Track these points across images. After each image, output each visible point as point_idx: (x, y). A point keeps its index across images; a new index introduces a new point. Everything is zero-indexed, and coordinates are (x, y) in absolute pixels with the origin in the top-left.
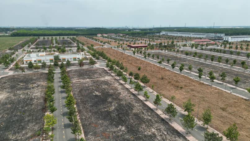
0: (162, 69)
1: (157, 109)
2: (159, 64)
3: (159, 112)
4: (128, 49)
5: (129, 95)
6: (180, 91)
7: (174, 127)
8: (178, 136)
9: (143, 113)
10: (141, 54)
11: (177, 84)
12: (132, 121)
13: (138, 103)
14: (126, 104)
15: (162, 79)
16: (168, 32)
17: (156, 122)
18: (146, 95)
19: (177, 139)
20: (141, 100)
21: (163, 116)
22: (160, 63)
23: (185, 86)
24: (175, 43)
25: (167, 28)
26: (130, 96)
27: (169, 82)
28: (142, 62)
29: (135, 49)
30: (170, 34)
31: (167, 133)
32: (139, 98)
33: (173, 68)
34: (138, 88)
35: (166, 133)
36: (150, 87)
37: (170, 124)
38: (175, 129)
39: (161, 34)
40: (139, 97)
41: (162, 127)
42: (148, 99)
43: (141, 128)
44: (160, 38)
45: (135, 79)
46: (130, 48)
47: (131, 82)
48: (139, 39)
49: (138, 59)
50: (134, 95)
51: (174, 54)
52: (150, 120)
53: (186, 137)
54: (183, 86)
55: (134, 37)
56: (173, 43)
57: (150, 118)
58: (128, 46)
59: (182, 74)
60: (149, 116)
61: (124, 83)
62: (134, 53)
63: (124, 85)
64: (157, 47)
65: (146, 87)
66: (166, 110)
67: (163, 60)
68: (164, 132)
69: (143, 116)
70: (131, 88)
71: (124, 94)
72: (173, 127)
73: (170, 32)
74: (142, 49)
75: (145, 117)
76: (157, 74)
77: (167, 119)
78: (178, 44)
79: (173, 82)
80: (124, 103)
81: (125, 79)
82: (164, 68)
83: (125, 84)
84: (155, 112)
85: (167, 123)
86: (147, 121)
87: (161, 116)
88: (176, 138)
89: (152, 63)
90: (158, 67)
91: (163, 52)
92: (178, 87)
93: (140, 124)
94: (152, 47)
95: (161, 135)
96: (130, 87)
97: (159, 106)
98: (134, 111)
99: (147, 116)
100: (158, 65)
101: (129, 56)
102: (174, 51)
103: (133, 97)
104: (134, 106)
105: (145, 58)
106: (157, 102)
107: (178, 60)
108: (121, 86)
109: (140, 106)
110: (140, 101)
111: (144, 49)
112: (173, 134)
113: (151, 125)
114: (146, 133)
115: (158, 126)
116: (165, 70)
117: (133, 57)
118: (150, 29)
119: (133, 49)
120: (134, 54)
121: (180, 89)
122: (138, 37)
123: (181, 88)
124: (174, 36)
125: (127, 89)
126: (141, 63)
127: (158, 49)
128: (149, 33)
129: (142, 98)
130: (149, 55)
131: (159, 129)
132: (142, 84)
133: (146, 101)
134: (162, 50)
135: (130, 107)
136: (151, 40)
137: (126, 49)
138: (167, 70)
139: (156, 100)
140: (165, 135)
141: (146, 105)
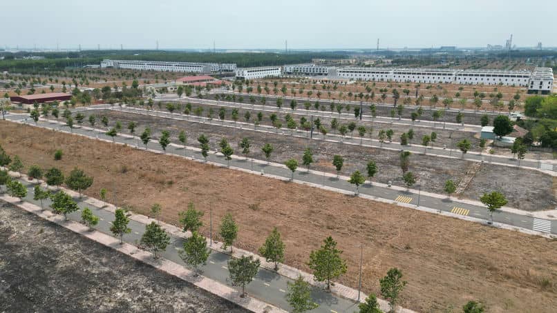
0: (120, 147)
1: (121, 244)
2: (110, 137)
3: (128, 249)
4: (14, 109)
5: (39, 228)
6: (169, 190)
7: (168, 272)
8: (179, 287)
9: (87, 263)
10: (57, 117)
11: (160, 177)
12: (58, 292)
13: (69, 243)
14: (32, 254)
15: (125, 171)
16: (119, 61)
17: (124, 273)
18: (88, 218)
20: (77, 234)
21: (140, 255)
22: (112, 134)
23: (178, 177)
24: (140, 86)
25: (116, 51)
26: (42, 231)
27: (142, 176)
28: (62, 139)
29: (36, 106)
30: (125, 65)
31: (154, 290)
32: (69, 231)
33: (146, 142)
34: (63, 205)
35: (151, 291)
36: (95, 196)
37: (157, 267)
38: (170, 275)
39: (103, 65)
40: (70, 227)
41: (140, 280)
42: (94, 227)
43: (88, 300)
44: (102, 76)
45: (50, 183)
46: (20, 105)
47: (39, 195)
48: (42, 80)
49: (50, 132)
50: (53, 225)
51: (143, 111)
52: (109, 274)
53: (195, 284)
54: (174, 179)
55: (27, 76)
56: (135, 85)
57: (107, 269)
58: (13, 99)
59: (169, 154)
60: (105, 265)
61: (17, 199)
62: (35, 116)
63: (19, 206)
64: (98, 97)
65: (86, 199)
66: (143, 240)
67: (118, 127)
68: (146, 290)
69: (89, 269)
70: (42, 211)
71: (21, 230)
72: (165, 273)
73: (126, 62)
74: (57, 104)
75: (94, 272)
76: (108, 161)
77: (148, 258)
78: (147, 88)
79: (150, 175)
80: (27, 253)
81: (18, 191)
82: (124, 146)
83: (21, 202)
84: (119, 252)
85: (151, 266)
86: (99, 278)
87: (133, 256)
88: (174, 292)
89: (91, 138)
90: (108, 145)
91: (116, 107)
92: (162, 183)
93: (83, 291)
94: (86, 99)
95: (140, 300)
96: (39, 208)
97: (125, 236)
98: (60, 266)
99: (98, 267)
100: (109, 140)
101: (19, 125)
102: (142, 104)
103: (51, 232)
104: (57, 253)
105: (71, 127)
106: (119, 226)
107: (155, 125)
108: (9, 210)
109: (76, 247)
110: (75, 236)
111: (62, 104)
112: (166, 287)
113: (112, 286)
114: (101, 308)
115: (130, 282)
116: (127, 151)
117: (32, 127)
118: (72, 55)
119: (31, 107)
120: (37, 120)
121: (169, 187)
122: (41, 74)
123: (171, 183)
124: (136, 71)
125: (30, 213)
126: (61, 141)
127: (102, 102)
128: (71, 64)
129: (77, 227)
130: (80, 118)
131: (134, 288)
132: (72, 193)
133: (90, 231)
134: (112, 103)
135: (47, 257)
136: (78, 80)
137: (8, 109)
138: (133, 149)
139: (116, 223)
140: (149, 295)
141: (92, 241)
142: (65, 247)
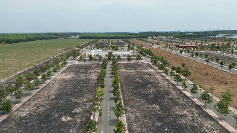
0: (209, 66)
1: (193, 97)
2: (207, 62)
3: (195, 100)
4: (176, 49)
9: (179, 99)
10: (189, 53)
11: (221, 80)
12: (166, 103)
14: (163, 91)
15: (207, 75)
16: (225, 35)
17: (190, 106)
18: (184, 86)
19: (208, 121)
20: (179, 89)
21: (199, 103)
23: (231, 82)
26: (169, 85)
27: (214, 78)
28: (188, 60)
29: (183, 49)
31: (199, 116)
32: (177, 88)
33: (222, 66)
34: (178, 79)
36: (191, 80)
38: (209, 114)
39: (217, 36)
41: (195, 111)
42: (186, 89)
43: (174, 109)
44: (215, 41)
45: (177, 72)
46: (178, 48)
47: (172, 74)
48: (189, 41)
49: (184, 58)
50: (173, 85)
51: (228, 55)
52: (185, 105)
53: (219, 122)
55: (184, 39)
57: (184, 103)
58: (177, 46)
60: (185, 102)
62: (181, 52)
64: (208, 48)
65: (187, 80)
66: (201, 97)
67: (212, 58)
68: (196, 115)
69: (178, 101)
71: (163, 83)
72: (207, 113)
74: (190, 49)
75: (180, 102)
76: (201, 70)
77: (202, 106)
79: (218, 78)
81: (166, 72)
82: (211, 66)
83: (166, 76)
84: (191, 100)
85: (202, 108)
86: (180, 104)
87: (196, 103)
89: (198, 61)
90: (204, 65)
91: (215, 52)
93: (174, 106)
94: (203, 48)
95: (192, 116)
96: (170, 79)
97: (195, 95)
98: (170, 97)
99: (182, 101)
101: (175, 54)
102: (228, 51)
103: (171, 87)
104: (170, 93)
105: (192, 57)
106: (194, 90)
108: (162, 77)
109: (177, 93)
111: (192, 49)
113: (184, 108)
114: (177, 113)
115: (191, 110)
116: (211, 68)
117: (179, 56)
118: (205, 32)
122: (190, 39)
123: (226, 83)
125: (167, 80)
127: (209, 50)
128: (203, 36)
130: (197, 54)
131: (191, 112)
132: (183, 77)
133: (184, 90)
134: (213, 50)
135: (167, 93)
136: (203, 42)
137: (174, 49)
138: (215, 68)
141: (183, 93)
142: (174, 92)
